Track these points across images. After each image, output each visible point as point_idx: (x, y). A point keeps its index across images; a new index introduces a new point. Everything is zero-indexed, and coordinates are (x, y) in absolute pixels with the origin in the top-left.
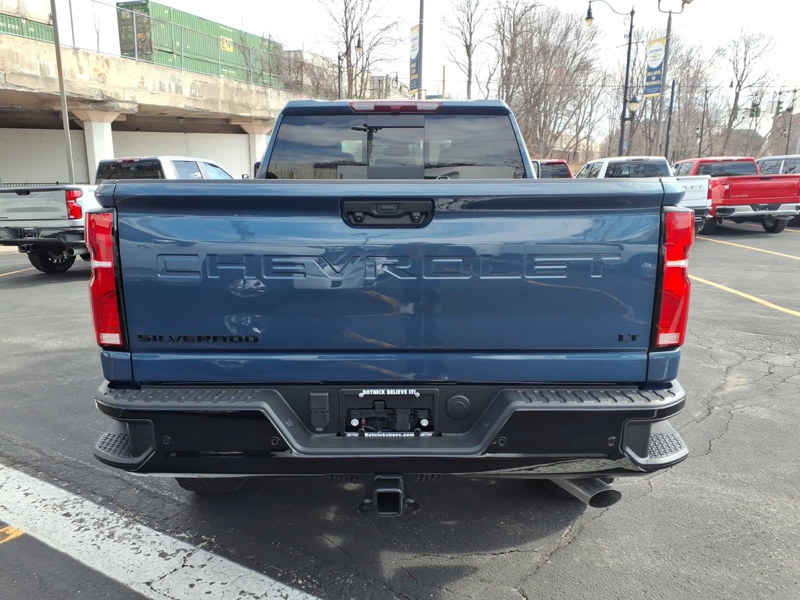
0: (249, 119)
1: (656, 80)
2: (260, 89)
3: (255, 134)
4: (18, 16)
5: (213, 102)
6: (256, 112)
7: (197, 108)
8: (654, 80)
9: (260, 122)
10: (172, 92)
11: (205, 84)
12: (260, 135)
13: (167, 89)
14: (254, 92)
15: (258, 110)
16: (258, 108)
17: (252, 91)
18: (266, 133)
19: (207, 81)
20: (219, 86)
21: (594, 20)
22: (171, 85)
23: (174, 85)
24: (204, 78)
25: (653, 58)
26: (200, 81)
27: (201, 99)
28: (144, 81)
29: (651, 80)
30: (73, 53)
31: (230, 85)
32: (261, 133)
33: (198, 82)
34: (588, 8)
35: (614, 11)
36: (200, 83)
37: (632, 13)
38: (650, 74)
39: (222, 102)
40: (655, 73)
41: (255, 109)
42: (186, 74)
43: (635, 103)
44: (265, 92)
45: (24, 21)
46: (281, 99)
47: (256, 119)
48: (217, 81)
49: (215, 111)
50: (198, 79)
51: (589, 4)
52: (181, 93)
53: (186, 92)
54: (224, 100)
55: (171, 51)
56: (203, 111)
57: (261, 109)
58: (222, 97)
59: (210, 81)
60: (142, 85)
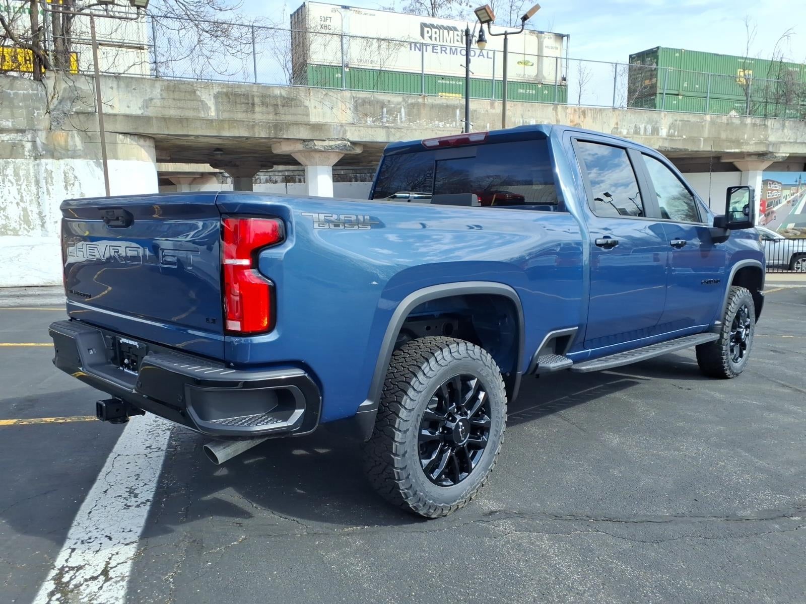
0: (741, 155)
2: (758, 121)
3: (749, 170)
4: (536, 82)
5: (694, 140)
6: (748, 147)
7: (673, 148)
9: (754, 158)
10: (648, 133)
11: (687, 123)
12: (755, 172)
13: (642, 132)
14: (749, 126)
15: (752, 145)
16: (752, 142)
17: (746, 125)
18: (765, 168)
19: (690, 120)
20: (703, 123)
22: (648, 127)
23: (650, 127)
24: (686, 117)
26: (680, 121)
27: (680, 138)
28: (619, 126)
30: (553, 109)
31: (719, 120)
32: (756, 170)
33: (678, 122)
36: (680, 122)
39: (704, 140)
41: (747, 144)
42: (665, 116)
44: (765, 125)
45: (540, 86)
46: (786, 131)
47: (750, 154)
48: (702, 118)
49: (696, 149)
50: (679, 119)
52: (658, 134)
53: (664, 132)
54: (709, 138)
55: (676, 92)
56: (681, 150)
57: (756, 144)
58: (706, 135)
59: (693, 119)
60: (616, 130)
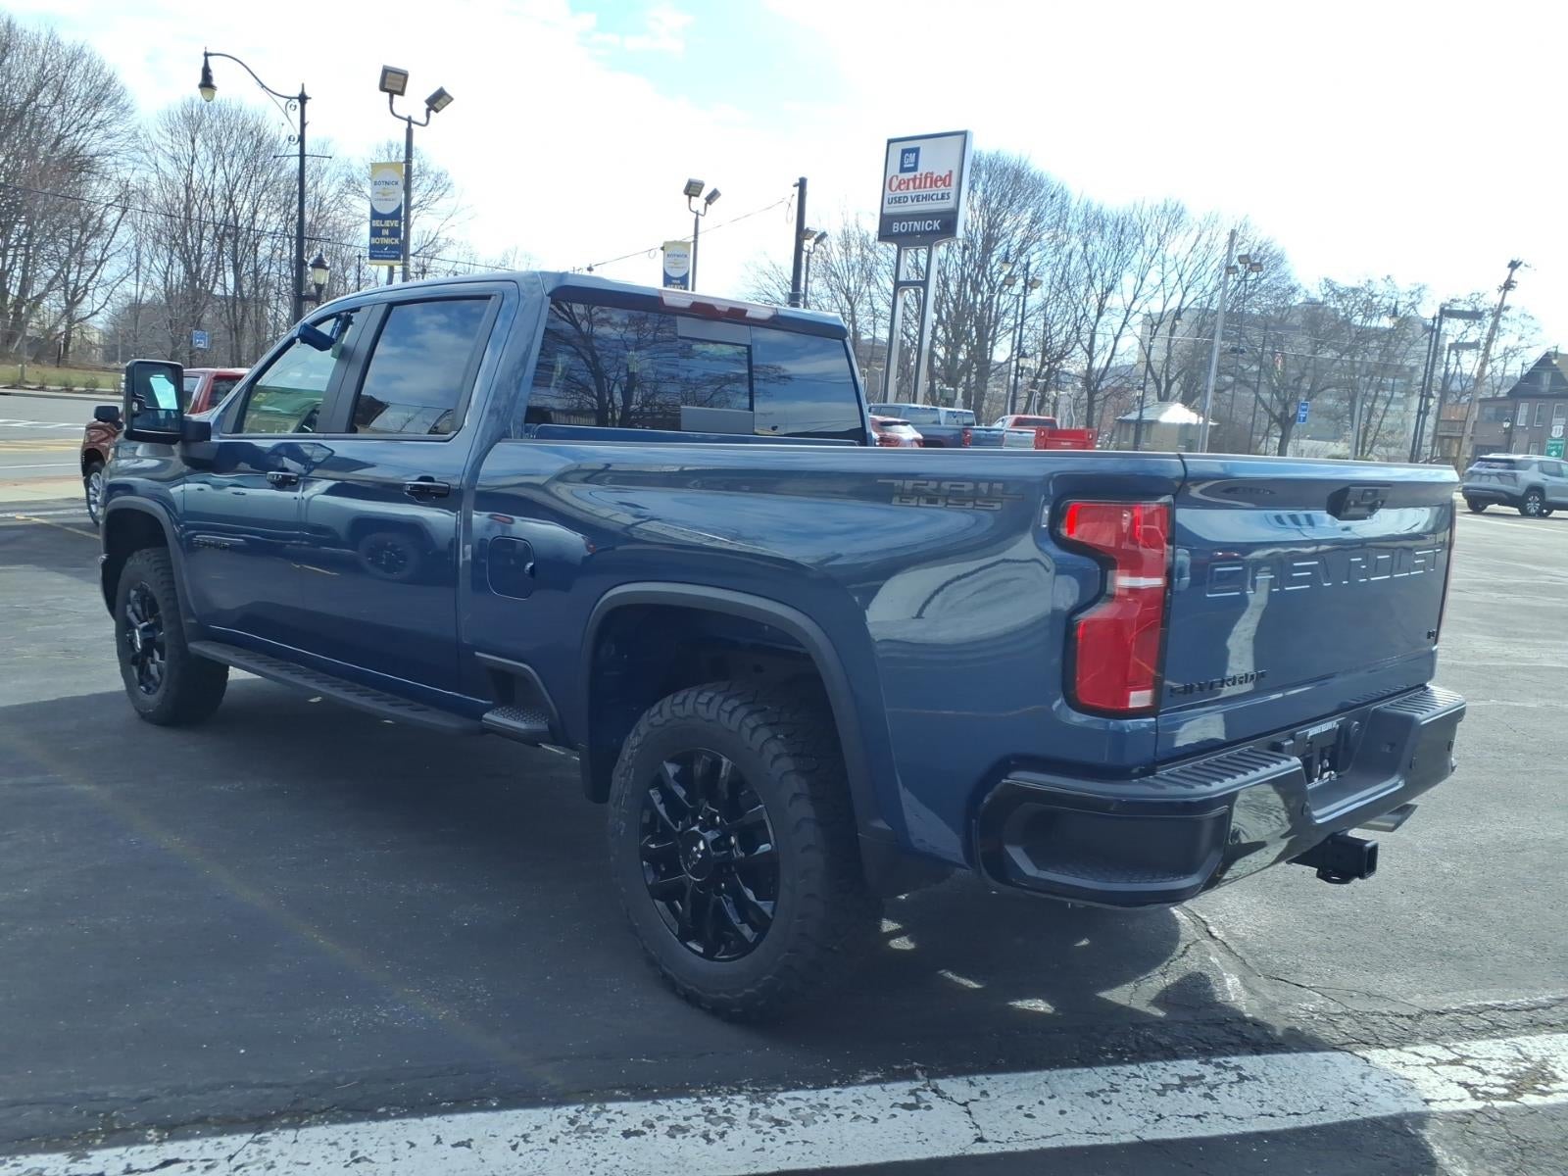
1: (390, 236)
8: (386, 236)
21: (216, 93)
25: (380, 196)
29: (380, 236)
34: (202, 65)
35: (263, 86)
37: (303, 99)
38: (377, 223)
40: (388, 223)
43: (323, 270)
51: (203, 58)
